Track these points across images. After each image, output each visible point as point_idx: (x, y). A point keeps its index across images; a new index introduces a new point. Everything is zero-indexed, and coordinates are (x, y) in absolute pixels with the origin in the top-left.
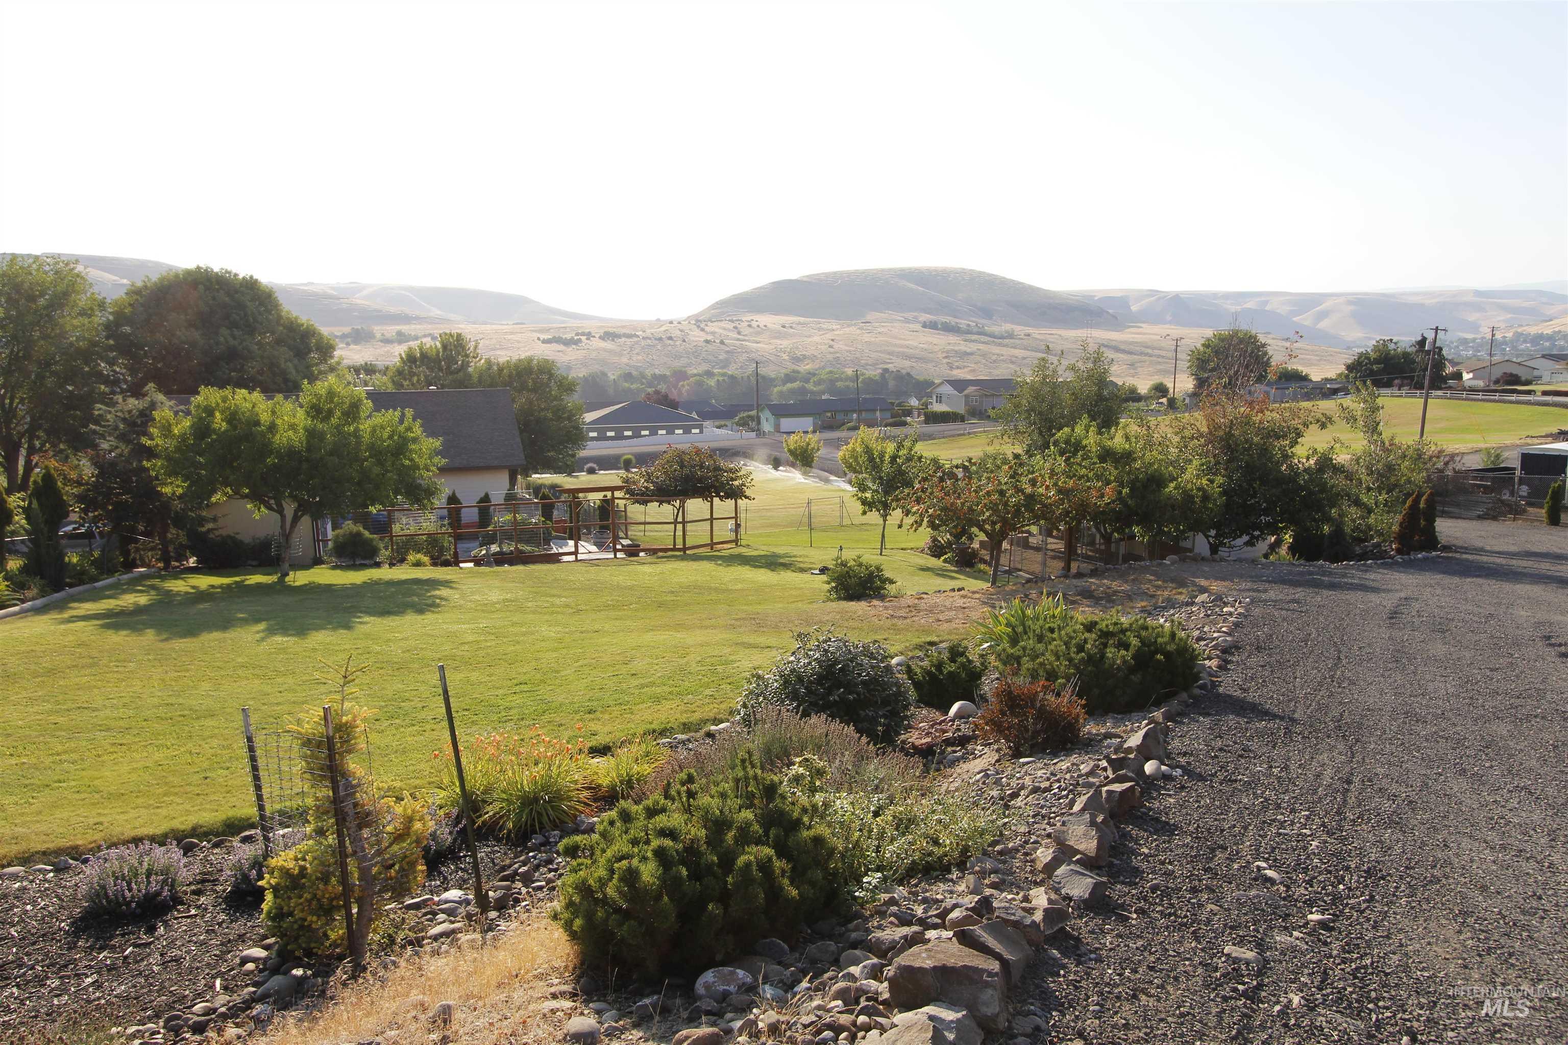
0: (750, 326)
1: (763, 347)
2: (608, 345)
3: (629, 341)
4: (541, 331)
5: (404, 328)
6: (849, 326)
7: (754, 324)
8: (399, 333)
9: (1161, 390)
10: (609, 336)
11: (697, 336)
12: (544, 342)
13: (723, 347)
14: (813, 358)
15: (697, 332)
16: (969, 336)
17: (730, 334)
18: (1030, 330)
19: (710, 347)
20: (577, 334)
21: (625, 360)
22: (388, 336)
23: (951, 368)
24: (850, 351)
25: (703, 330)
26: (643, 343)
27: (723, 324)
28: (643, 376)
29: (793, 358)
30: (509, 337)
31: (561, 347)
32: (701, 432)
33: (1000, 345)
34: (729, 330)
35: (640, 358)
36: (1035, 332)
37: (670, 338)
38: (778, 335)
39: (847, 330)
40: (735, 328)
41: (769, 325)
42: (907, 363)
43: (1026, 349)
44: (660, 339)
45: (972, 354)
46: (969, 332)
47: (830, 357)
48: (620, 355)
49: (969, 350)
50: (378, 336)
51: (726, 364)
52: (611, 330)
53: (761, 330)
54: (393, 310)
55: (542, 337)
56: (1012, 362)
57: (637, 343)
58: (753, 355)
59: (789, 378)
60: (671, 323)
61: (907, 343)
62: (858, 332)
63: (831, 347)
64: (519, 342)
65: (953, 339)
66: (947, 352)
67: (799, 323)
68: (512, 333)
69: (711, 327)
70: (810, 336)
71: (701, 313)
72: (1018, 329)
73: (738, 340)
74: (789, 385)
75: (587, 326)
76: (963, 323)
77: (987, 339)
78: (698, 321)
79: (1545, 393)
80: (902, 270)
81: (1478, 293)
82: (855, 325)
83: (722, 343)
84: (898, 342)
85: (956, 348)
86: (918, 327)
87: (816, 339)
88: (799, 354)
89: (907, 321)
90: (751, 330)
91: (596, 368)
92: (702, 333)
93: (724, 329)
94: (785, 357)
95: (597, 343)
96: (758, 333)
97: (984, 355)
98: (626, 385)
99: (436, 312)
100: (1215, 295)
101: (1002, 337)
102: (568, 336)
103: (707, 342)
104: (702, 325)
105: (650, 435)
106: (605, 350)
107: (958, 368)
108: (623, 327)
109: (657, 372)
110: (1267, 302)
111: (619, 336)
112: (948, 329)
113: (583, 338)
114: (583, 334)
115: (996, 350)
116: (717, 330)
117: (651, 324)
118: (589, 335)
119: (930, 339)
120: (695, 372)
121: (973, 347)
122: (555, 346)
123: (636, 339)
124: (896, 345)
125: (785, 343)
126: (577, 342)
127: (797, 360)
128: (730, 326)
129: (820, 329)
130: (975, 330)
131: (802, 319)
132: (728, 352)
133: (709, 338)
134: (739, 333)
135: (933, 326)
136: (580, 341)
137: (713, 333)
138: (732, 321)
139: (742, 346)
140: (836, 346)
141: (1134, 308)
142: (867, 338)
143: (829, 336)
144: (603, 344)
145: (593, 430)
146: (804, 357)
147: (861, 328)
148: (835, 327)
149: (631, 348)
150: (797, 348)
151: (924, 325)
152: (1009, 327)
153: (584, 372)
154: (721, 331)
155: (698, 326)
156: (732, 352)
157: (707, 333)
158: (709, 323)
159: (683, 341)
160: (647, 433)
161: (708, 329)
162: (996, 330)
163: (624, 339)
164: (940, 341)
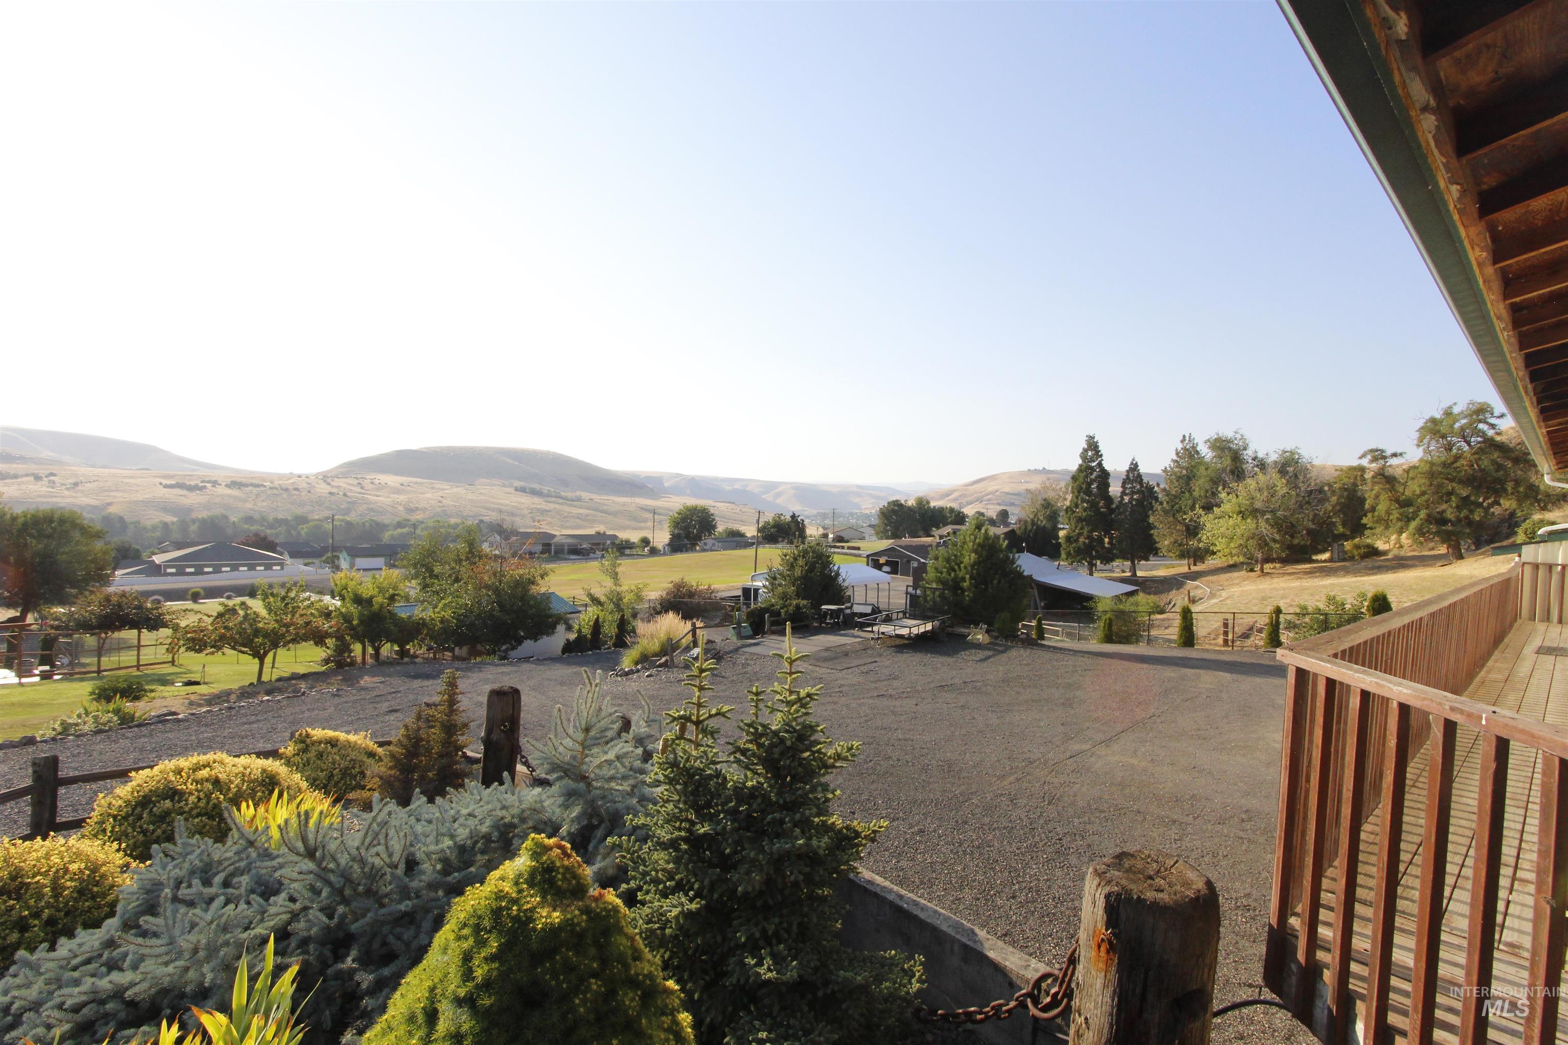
0: (372, 483)
1: (383, 500)
2: (235, 492)
3: (255, 490)
4: (165, 477)
6: (457, 487)
7: (377, 482)
9: (645, 542)
10: (234, 484)
11: (323, 489)
12: (166, 486)
13: (346, 498)
14: (424, 510)
15: (323, 486)
16: (549, 499)
17: (354, 488)
18: (594, 496)
19: (333, 498)
20: (202, 482)
21: (249, 505)
23: (534, 521)
24: (455, 506)
25: (329, 484)
26: (269, 492)
27: (348, 480)
29: (407, 510)
30: (128, 480)
31: (185, 492)
32: (282, 569)
33: (571, 505)
34: (353, 485)
35: (265, 504)
36: (597, 498)
37: (297, 489)
38: (397, 491)
39: (455, 490)
40: (359, 484)
41: (389, 483)
43: (588, 508)
44: (287, 490)
45: (550, 511)
46: (548, 496)
47: (438, 510)
48: (245, 501)
49: (547, 508)
51: (347, 512)
52: (239, 480)
53: (382, 487)
55: (165, 482)
56: (578, 518)
57: (263, 492)
58: (372, 506)
59: (399, 525)
60: (300, 476)
61: (502, 501)
62: (464, 492)
63: (440, 502)
64: (138, 486)
65: (536, 500)
66: (532, 509)
67: (416, 483)
68: (131, 477)
69: (336, 482)
70: (424, 493)
71: (329, 471)
72: (585, 495)
73: (360, 493)
74: (399, 531)
75: (214, 475)
76: (545, 489)
77: (561, 501)
78: (325, 477)
79: (849, 548)
80: (502, 449)
81: (858, 487)
82: (462, 486)
83: (345, 495)
84: (495, 501)
86: (512, 490)
87: (428, 495)
88: (412, 506)
89: (504, 486)
90: (372, 486)
91: (217, 511)
92: (328, 487)
93: (349, 484)
94: (401, 508)
95: (222, 490)
96: (378, 489)
98: (246, 526)
99: (47, 454)
100: (716, 479)
101: (573, 501)
102: (193, 483)
103: (331, 493)
104: (329, 480)
105: (231, 571)
106: (229, 496)
108: (252, 478)
109: (280, 516)
110: (746, 486)
111: (246, 485)
112: (534, 493)
113: (209, 485)
114: (209, 482)
115: (566, 509)
116: (342, 485)
117: (281, 477)
118: (215, 483)
119: (519, 499)
120: (316, 517)
121: (551, 506)
122: (178, 491)
123: (262, 489)
124: (493, 503)
125: (402, 498)
126: (201, 489)
127: (411, 510)
128: (355, 482)
129: (433, 488)
130: (554, 494)
131: (419, 480)
132: (349, 503)
133: (334, 490)
134: (362, 488)
135: (523, 490)
136: (205, 487)
137: (338, 487)
138: (357, 478)
139: (363, 498)
140: (444, 501)
141: (666, 485)
142: (470, 496)
143: (441, 493)
144: (228, 491)
145: (172, 567)
146: (417, 509)
147: (467, 489)
148: (446, 487)
149: (257, 496)
150: (411, 502)
151: (516, 489)
152: (578, 493)
153: (204, 514)
154: (346, 486)
155: (325, 481)
156: (354, 503)
157: (333, 487)
158: (336, 479)
159: (309, 492)
160: (228, 569)
161: (334, 483)
162: (570, 495)
163: (250, 488)
164: (526, 501)
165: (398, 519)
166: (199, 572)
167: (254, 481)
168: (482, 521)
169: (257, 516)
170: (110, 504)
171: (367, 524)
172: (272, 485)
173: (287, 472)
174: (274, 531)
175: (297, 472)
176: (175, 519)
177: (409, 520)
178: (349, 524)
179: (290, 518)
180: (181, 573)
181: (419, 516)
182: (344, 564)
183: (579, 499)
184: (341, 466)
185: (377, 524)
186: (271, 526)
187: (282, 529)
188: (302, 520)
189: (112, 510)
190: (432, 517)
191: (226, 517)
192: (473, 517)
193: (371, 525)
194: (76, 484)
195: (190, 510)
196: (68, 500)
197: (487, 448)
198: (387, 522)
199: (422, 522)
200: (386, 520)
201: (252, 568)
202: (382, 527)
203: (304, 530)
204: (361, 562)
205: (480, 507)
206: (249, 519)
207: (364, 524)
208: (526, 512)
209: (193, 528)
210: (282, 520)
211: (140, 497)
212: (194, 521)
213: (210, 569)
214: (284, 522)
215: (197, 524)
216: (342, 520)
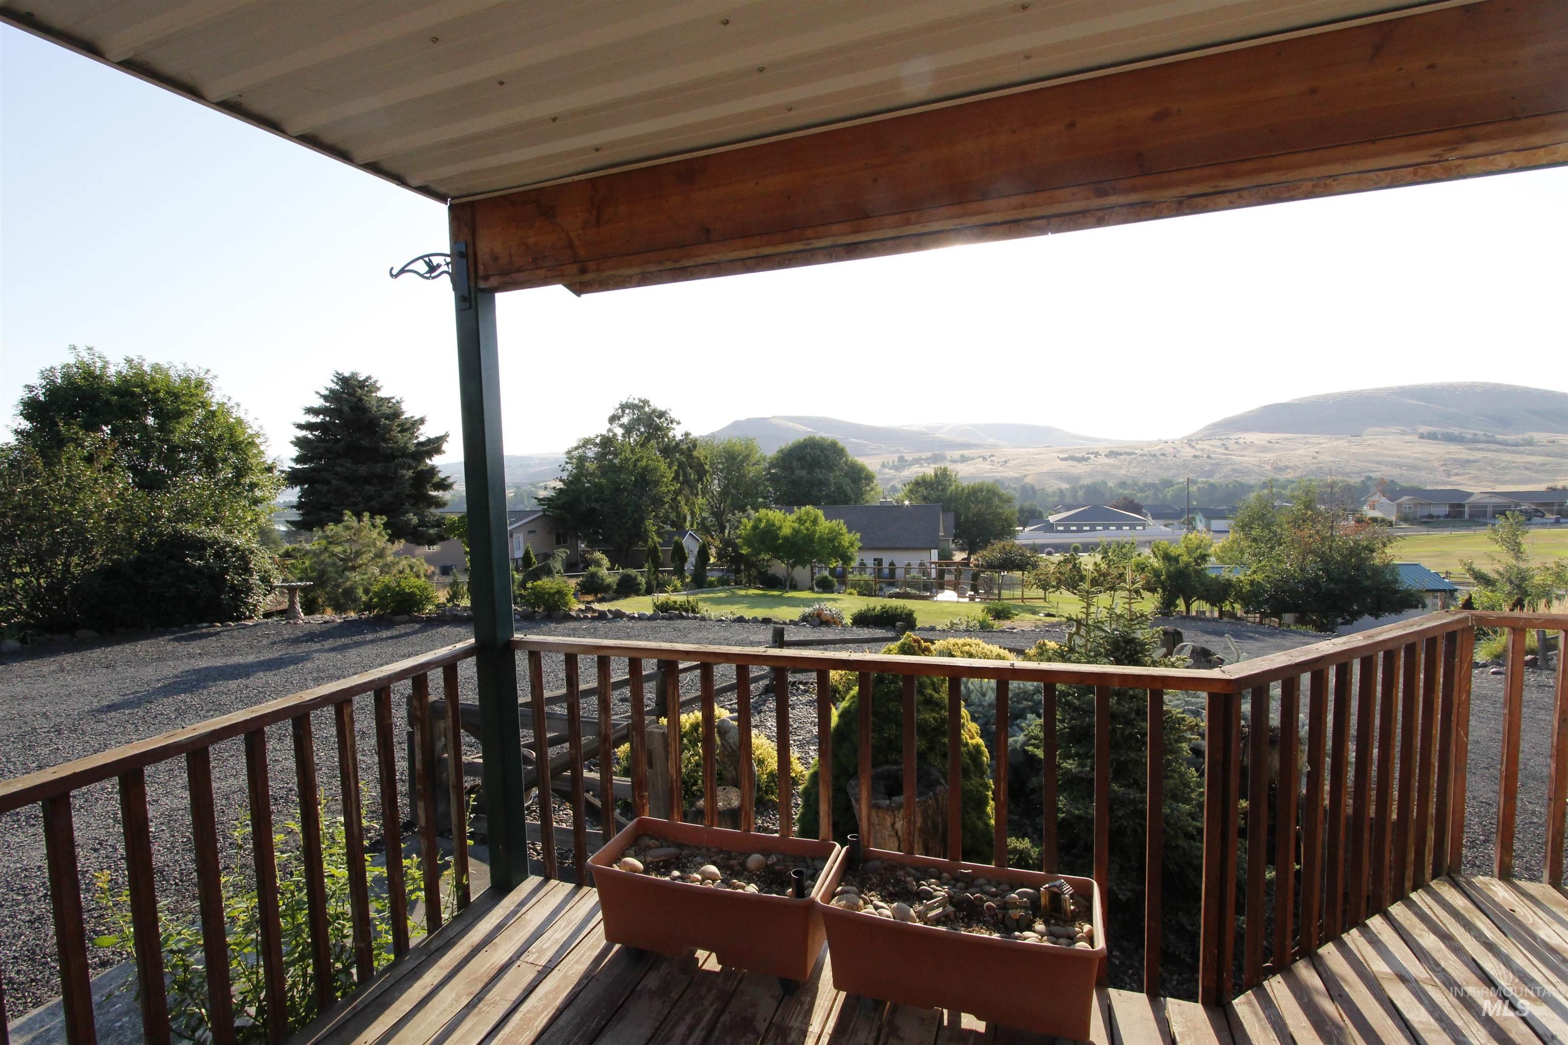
0: (1237, 443)
1: (1248, 460)
2: (1112, 461)
3: (1128, 458)
4: (1061, 452)
5: (966, 452)
6: (1337, 440)
7: (1241, 441)
8: (962, 456)
10: (1112, 454)
11: (1188, 452)
12: (1062, 459)
13: (1210, 460)
14: (1295, 468)
15: (1188, 449)
16: (1475, 445)
17: (1218, 450)
18: (1556, 437)
19: (1197, 461)
20: (1088, 453)
21: (1123, 472)
22: (955, 457)
23: (1449, 475)
24: (1334, 462)
25: (1193, 447)
26: (1140, 459)
27: (1212, 442)
28: (1135, 484)
29: (1275, 468)
30: (1038, 457)
31: (1075, 463)
32: (1146, 528)
33: (1513, 452)
34: (1217, 447)
35: (1136, 470)
36: (1563, 439)
37: (1163, 455)
38: (1264, 450)
39: (1335, 443)
40: (1223, 445)
41: (1255, 442)
42: (1396, 472)
43: (1547, 455)
44: (1155, 456)
45: (1475, 461)
46: (1475, 441)
47: (1314, 467)
48: (1120, 468)
49: (1471, 458)
50: (949, 458)
51: (1211, 473)
52: (1115, 450)
53: (1246, 446)
54: (960, 440)
55: (1063, 456)
57: (1134, 459)
58: (1236, 467)
60: (1166, 442)
61: (1399, 453)
62: (1346, 444)
64: (1044, 460)
65: (1453, 447)
66: (1445, 460)
67: (1286, 439)
68: (1039, 454)
69: (1201, 445)
70: (1295, 450)
71: (1193, 435)
72: (1540, 437)
73: (1225, 454)
75: (1096, 447)
76: (1468, 434)
77: (1496, 447)
78: (1190, 442)
82: (1343, 439)
83: (1209, 457)
84: (1390, 452)
85: (1457, 456)
86: (1415, 438)
87: (1302, 452)
88: (1281, 465)
89: (1403, 433)
90: (1236, 446)
91: (1099, 478)
92: (1192, 450)
93: (1213, 446)
94: (1268, 467)
95: (1102, 460)
96: (1244, 449)
97: (1491, 463)
101: (1517, 445)
102: (1080, 455)
103: (1195, 457)
104: (1193, 444)
106: (1108, 465)
107: (1457, 474)
108: (1126, 447)
109: (1149, 481)
111: (1121, 454)
112: (1450, 438)
113: (1092, 456)
114: (1092, 453)
115: (1507, 457)
116: (1206, 447)
117: (1150, 444)
118: (1097, 454)
119: (1426, 449)
120: (1181, 480)
121: (1478, 455)
122: (1070, 463)
123: (1134, 456)
124: (1386, 455)
125: (1269, 456)
126: (1087, 460)
127: (1279, 469)
128: (1219, 443)
129: (1306, 443)
130: (1484, 438)
131: (1289, 436)
132: (1213, 465)
133: (1199, 453)
134: (1227, 449)
135: (1432, 437)
136: (1089, 458)
137: (1202, 450)
138: (1221, 439)
139: (1227, 459)
140: (1320, 457)
142: (1354, 449)
143: (1315, 449)
144: (1107, 460)
145: (1061, 525)
146: (1287, 467)
147: (1350, 442)
148: (1322, 441)
149: (1130, 463)
150: (1280, 460)
151: (1422, 436)
152: (1527, 435)
153: (1088, 481)
154: (1210, 448)
155: (1190, 445)
156: (1217, 465)
157: (1197, 450)
158: (1200, 442)
159: (1175, 456)
160: (1101, 528)
161: (1198, 447)
162: (1511, 438)
163: (1124, 456)
164: (1438, 450)
165: (1264, 479)
166: (1080, 530)
167: (1128, 450)
168: (1369, 478)
169: (1129, 482)
170: (1025, 476)
171: (1231, 486)
172: (1142, 452)
173: (1156, 439)
174: (1143, 495)
175: (1164, 438)
176: (1068, 486)
177: (1277, 480)
178: (1212, 486)
179: (1157, 482)
180: (1067, 531)
181: (1290, 475)
182: (1200, 526)
183: (1530, 443)
184: (1206, 429)
185: (1241, 485)
186: (1141, 490)
187: (1150, 493)
188: (1168, 483)
189: (1027, 480)
190: (1305, 476)
191: (1105, 483)
192: (1357, 473)
193: (1235, 486)
194: (1006, 462)
195: (1079, 478)
196: (1002, 474)
197: (1378, 389)
198: (1252, 482)
199: (1293, 482)
200: (1251, 480)
201: (1119, 527)
202: (1244, 488)
203: (1170, 493)
204: (1217, 524)
205: (1368, 461)
206: (1123, 484)
207: (1227, 485)
208: (1436, 464)
209: (1080, 493)
210: (1150, 483)
211: (1045, 469)
212: (1081, 487)
213: (1087, 528)
214: (1152, 485)
215: (1084, 490)
216: (1205, 483)
